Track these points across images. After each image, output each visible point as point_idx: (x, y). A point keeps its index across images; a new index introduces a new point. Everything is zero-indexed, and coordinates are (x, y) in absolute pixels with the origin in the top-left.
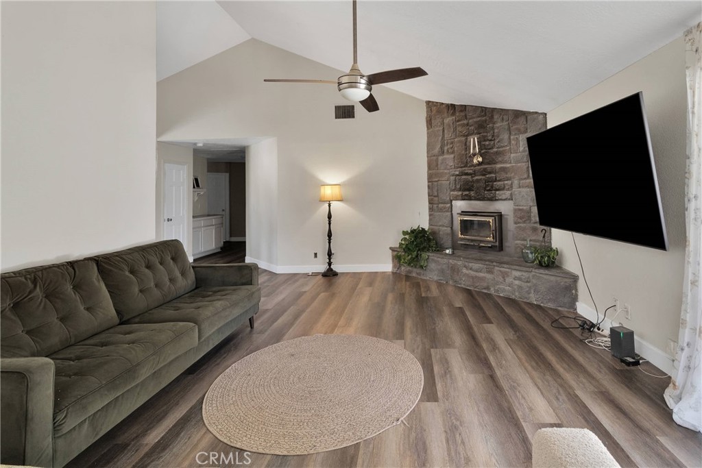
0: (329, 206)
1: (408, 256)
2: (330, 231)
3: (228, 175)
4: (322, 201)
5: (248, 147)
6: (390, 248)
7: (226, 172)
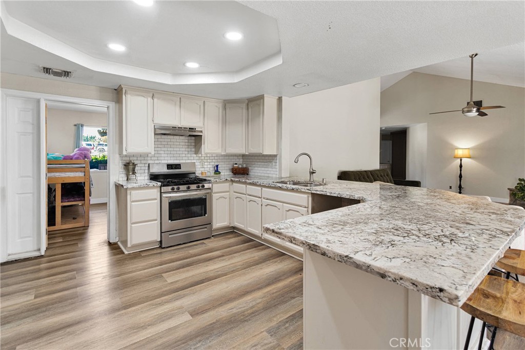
0: (461, 160)
1: (521, 194)
2: (461, 174)
3: (391, 142)
4: (456, 158)
5: (409, 128)
6: (508, 189)
7: (390, 140)
